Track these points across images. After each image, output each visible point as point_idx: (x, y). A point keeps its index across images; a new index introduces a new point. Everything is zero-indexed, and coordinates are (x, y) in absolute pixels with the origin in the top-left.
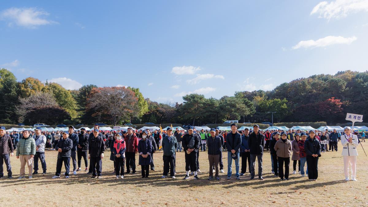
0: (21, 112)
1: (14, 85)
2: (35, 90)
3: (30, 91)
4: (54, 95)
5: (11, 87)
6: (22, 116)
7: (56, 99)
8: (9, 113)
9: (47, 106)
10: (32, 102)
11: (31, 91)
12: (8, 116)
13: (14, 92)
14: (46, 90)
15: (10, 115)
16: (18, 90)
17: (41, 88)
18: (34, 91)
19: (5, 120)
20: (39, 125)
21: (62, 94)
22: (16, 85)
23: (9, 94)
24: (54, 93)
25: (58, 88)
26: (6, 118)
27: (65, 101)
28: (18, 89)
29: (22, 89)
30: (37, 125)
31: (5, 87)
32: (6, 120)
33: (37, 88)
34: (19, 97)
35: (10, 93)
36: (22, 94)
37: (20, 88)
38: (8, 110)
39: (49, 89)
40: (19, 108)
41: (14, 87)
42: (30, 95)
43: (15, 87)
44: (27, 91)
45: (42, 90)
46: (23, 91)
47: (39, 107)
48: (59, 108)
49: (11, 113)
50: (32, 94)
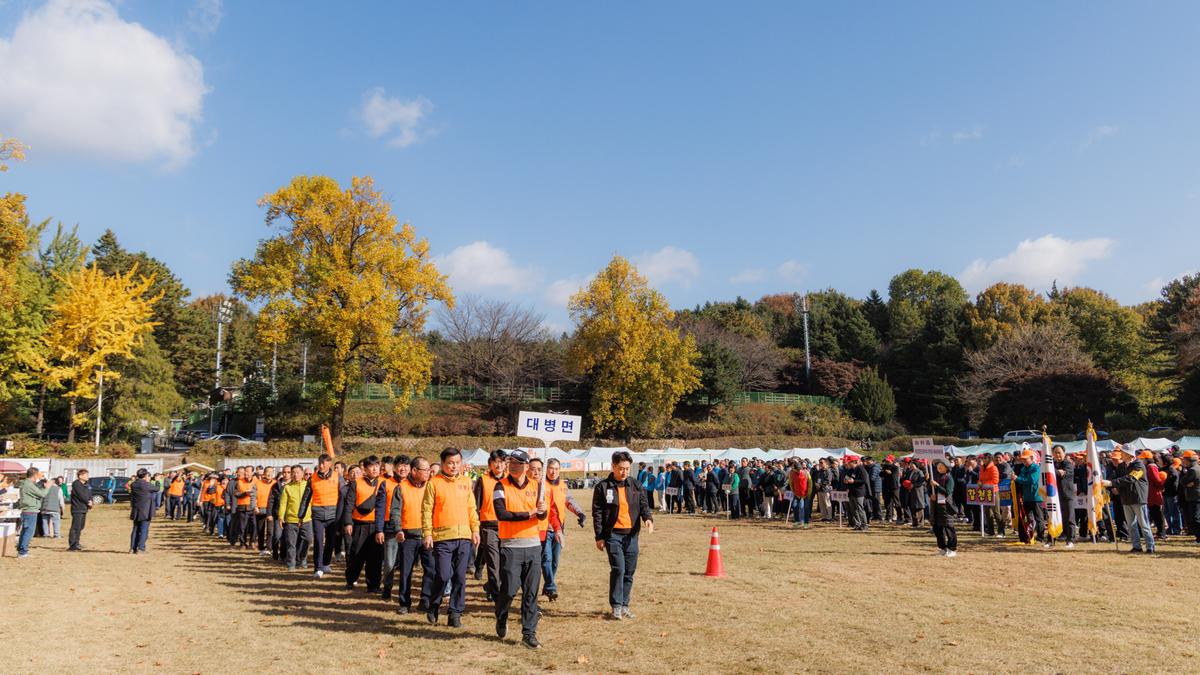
0: (974, 395)
1: (951, 315)
2: (1013, 321)
3: (995, 328)
4: (1077, 328)
5: (943, 323)
6: (975, 407)
7: (1083, 343)
8: (940, 402)
9: (1050, 371)
10: (1002, 361)
11: (998, 328)
12: (939, 410)
13: (950, 336)
14: (1049, 318)
15: (947, 406)
16: (963, 328)
17: (1031, 313)
18: (1008, 327)
19: (932, 424)
20: (1019, 434)
21: (1103, 324)
22: (955, 315)
23: (939, 344)
24: (1077, 324)
25: (1091, 302)
26: (936, 417)
27: (1118, 346)
28: (962, 325)
29: (975, 323)
30: (1014, 434)
31: (928, 327)
32: (935, 422)
33: (1019, 315)
34: (965, 350)
35: (941, 340)
36: (972, 338)
37: (968, 323)
38: (939, 392)
39: (1057, 313)
40: (968, 384)
41: (951, 322)
42: (995, 338)
43: (955, 320)
44: (988, 330)
45: (1036, 320)
46: (978, 330)
47: (1022, 377)
48: (1094, 373)
49: (946, 400)
50: (1001, 337)
